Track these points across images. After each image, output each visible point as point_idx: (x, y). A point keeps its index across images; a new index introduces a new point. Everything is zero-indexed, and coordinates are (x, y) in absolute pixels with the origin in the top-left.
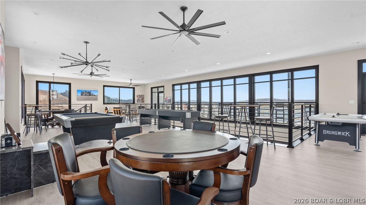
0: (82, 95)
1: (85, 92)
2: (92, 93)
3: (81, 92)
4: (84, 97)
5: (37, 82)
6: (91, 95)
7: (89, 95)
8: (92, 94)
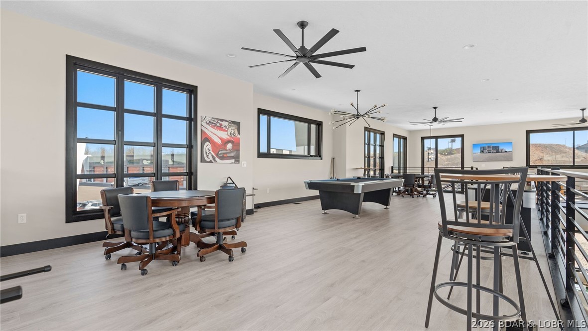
0: (482, 152)
1: (488, 147)
2: (501, 148)
3: (481, 148)
4: (486, 155)
5: (423, 139)
6: (499, 152)
7: (497, 152)
8: (501, 151)
